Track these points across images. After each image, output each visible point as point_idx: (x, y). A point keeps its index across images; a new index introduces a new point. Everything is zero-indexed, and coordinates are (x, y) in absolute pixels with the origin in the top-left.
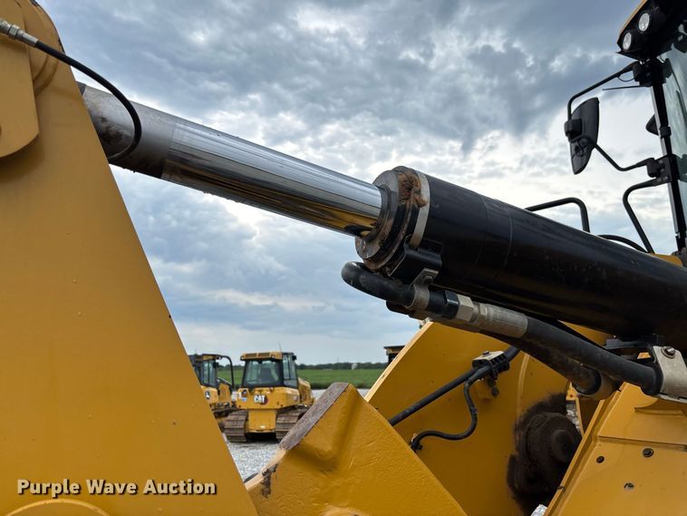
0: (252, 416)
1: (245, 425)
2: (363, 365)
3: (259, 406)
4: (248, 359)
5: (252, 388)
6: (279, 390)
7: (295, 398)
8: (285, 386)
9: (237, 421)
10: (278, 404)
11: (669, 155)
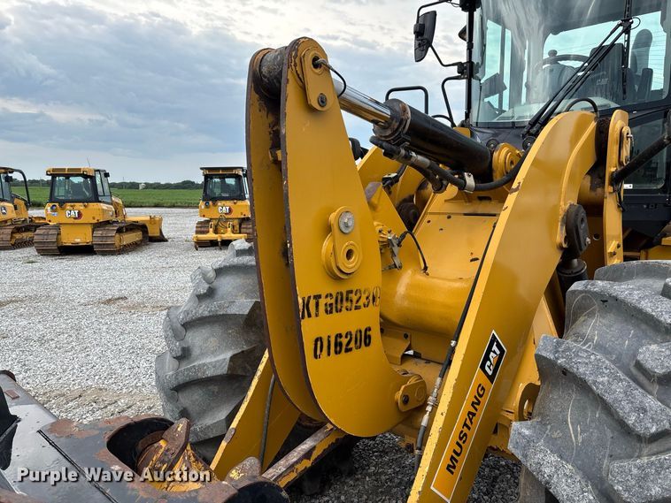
0: (63, 230)
1: (57, 239)
2: (151, 185)
3: (72, 221)
4: (54, 174)
5: (62, 203)
6: (93, 206)
7: (111, 213)
8: (100, 202)
9: (48, 235)
10: (94, 218)
11: (470, 61)
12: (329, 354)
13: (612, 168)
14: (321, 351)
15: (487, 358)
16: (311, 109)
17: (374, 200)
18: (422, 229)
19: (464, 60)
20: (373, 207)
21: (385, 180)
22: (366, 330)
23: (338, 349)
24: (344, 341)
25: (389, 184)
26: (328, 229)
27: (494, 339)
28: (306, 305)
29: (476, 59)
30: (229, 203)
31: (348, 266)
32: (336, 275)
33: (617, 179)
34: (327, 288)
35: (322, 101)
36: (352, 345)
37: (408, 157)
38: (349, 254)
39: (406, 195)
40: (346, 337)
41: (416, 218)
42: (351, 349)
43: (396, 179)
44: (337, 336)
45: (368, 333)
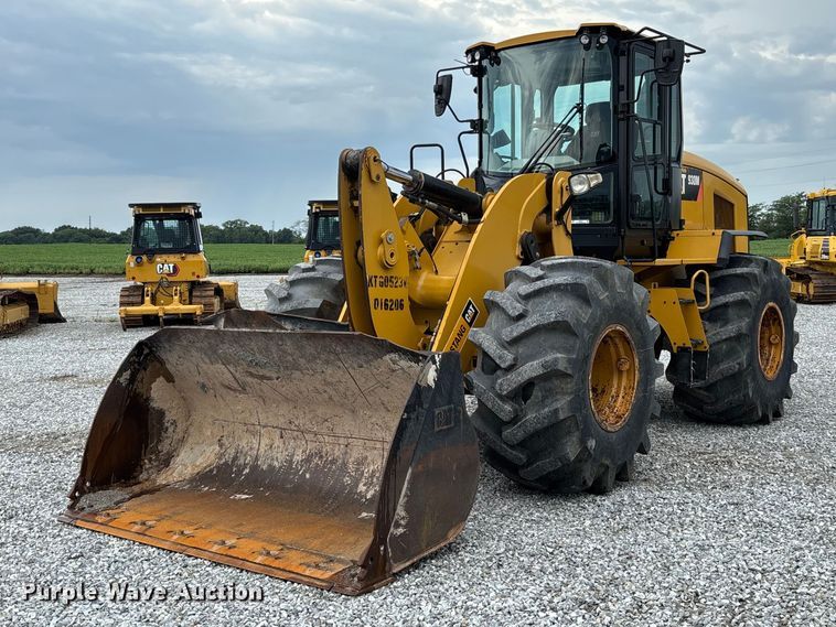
11: (481, 119)
12: (382, 309)
13: (556, 209)
14: (378, 306)
15: (466, 312)
16: (372, 181)
17: (404, 228)
18: (439, 252)
19: (476, 117)
20: (404, 232)
21: (411, 217)
22: (401, 300)
23: (386, 307)
24: (389, 304)
25: (414, 220)
26: (381, 241)
27: (470, 303)
28: (371, 280)
29: (485, 117)
30: (174, 259)
31: (392, 261)
32: (386, 267)
33: (560, 216)
34: (380, 272)
35: (378, 178)
36: (394, 307)
37: (423, 203)
38: (392, 255)
39: (425, 229)
41: (434, 244)
42: (393, 309)
43: (418, 217)
44: (386, 300)
45: (402, 302)
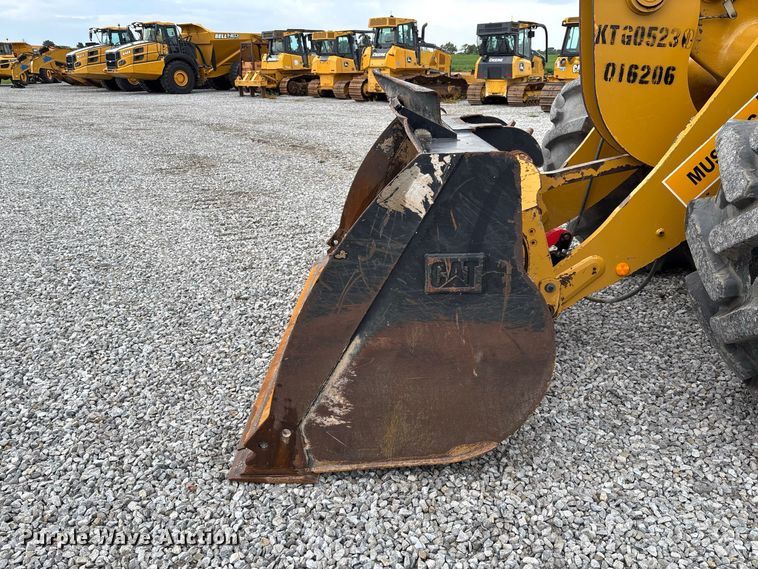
12: (620, 80)
14: (612, 75)
22: (669, 69)
23: (632, 78)
24: (640, 73)
28: (602, 32)
32: (639, 11)
34: (627, 20)
36: (649, 78)
40: (643, 70)
42: (646, 82)
44: (632, 66)
45: (671, 72)
